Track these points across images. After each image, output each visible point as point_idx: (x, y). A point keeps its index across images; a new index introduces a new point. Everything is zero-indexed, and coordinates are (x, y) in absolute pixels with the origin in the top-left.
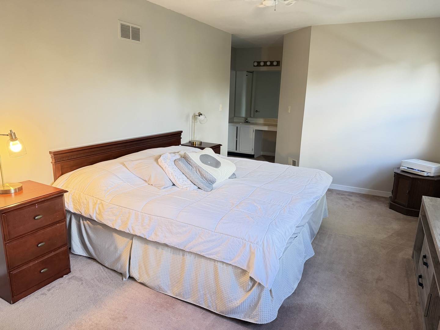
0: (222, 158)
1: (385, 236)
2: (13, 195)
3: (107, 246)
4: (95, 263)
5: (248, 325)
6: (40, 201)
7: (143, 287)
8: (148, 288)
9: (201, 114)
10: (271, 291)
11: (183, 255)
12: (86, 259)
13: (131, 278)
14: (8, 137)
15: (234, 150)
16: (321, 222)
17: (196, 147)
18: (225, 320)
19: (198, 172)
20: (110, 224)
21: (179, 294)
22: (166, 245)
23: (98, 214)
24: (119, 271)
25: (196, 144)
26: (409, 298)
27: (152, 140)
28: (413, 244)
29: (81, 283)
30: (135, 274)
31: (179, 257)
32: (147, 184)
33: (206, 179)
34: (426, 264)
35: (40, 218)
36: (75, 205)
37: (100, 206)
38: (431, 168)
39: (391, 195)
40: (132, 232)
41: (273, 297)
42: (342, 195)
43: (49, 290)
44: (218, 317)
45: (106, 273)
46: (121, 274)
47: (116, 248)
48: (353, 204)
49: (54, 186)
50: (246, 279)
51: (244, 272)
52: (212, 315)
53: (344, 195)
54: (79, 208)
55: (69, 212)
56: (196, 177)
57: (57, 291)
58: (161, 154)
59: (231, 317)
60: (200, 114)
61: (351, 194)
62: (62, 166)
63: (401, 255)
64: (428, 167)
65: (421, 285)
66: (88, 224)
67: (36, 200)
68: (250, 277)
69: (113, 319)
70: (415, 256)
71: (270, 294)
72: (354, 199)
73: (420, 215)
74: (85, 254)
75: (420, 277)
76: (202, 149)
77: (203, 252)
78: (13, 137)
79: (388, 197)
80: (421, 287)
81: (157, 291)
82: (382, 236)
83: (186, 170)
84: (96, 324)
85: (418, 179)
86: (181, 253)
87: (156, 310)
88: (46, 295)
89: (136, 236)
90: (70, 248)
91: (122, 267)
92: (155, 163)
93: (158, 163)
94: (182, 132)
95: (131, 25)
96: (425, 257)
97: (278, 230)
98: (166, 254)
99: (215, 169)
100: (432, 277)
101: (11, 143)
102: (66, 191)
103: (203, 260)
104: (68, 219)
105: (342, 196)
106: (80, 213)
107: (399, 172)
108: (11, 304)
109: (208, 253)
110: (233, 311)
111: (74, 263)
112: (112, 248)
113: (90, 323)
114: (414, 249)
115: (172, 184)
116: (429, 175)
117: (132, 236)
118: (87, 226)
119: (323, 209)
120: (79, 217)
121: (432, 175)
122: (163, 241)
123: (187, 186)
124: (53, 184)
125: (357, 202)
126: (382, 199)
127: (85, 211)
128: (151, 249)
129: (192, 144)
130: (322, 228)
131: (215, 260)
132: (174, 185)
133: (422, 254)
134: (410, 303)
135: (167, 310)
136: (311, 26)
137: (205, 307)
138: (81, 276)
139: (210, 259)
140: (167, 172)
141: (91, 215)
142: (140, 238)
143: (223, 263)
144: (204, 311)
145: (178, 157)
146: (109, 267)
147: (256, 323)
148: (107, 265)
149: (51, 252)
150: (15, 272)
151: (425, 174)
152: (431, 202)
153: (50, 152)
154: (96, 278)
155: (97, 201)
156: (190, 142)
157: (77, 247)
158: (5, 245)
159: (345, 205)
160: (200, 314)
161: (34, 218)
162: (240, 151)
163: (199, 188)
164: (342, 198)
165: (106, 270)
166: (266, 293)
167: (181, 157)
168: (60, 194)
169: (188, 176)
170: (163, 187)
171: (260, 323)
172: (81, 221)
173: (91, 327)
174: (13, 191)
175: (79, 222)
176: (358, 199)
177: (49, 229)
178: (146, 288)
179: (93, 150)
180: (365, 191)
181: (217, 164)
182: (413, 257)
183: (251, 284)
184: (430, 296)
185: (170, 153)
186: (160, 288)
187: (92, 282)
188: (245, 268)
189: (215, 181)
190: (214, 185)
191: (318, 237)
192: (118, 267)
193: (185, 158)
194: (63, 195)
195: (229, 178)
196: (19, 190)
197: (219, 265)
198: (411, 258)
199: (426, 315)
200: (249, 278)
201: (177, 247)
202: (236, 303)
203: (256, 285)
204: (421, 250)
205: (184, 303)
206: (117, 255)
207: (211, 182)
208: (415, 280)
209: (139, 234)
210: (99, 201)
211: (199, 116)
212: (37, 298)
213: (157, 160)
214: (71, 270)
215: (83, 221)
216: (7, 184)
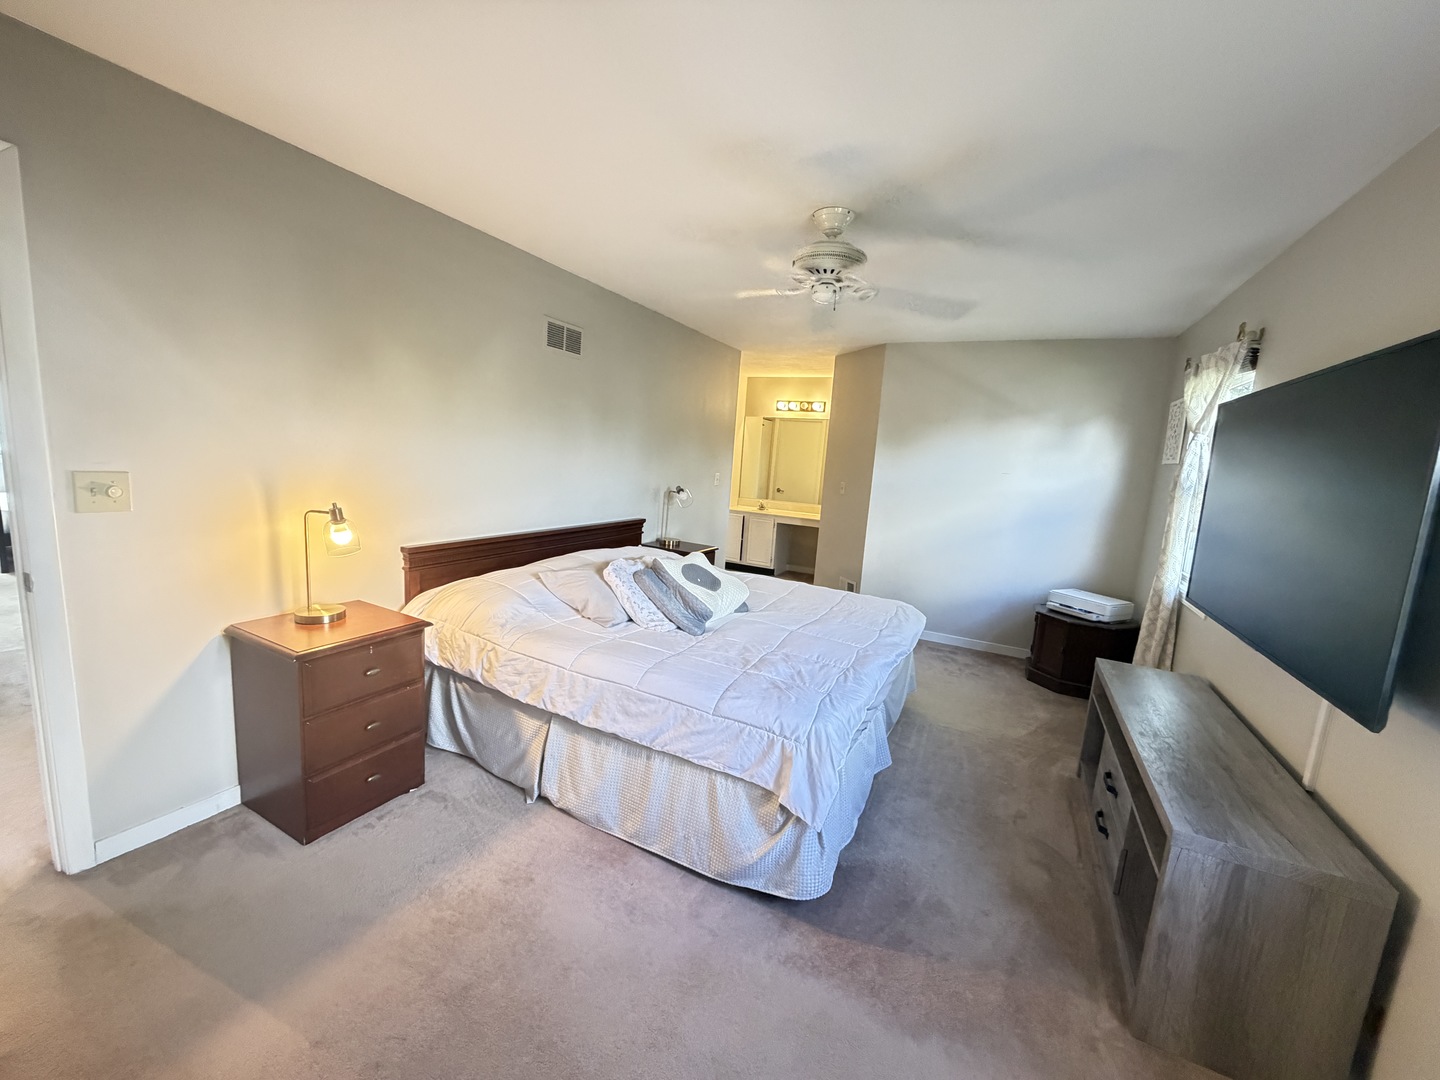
0: (719, 571)
1: (1024, 732)
2: (327, 626)
3: (499, 733)
4: (472, 766)
5: (771, 901)
6: (379, 639)
7: (565, 817)
8: (575, 821)
9: (682, 490)
10: (820, 834)
11: (648, 758)
12: (454, 758)
13: (543, 798)
14: (329, 517)
15: (736, 560)
16: (904, 700)
17: (669, 550)
18: (726, 891)
19: (678, 596)
20: (508, 692)
21: (636, 836)
22: (615, 737)
23: (487, 671)
24: (518, 784)
25: (669, 546)
26: (1080, 854)
27: (589, 533)
28: (1079, 749)
29: (442, 805)
30: (551, 792)
31: (640, 762)
32: (580, 617)
33: (693, 611)
34: (1112, 789)
35: (378, 673)
36: (442, 651)
37: (492, 654)
38: (1103, 607)
39: (1029, 655)
40: (550, 708)
41: (823, 848)
42: (938, 650)
43: (380, 818)
44: (711, 886)
45: (494, 787)
46: (523, 790)
47: (518, 738)
48: (960, 670)
49: (404, 612)
50: (772, 808)
51: (768, 795)
52: (700, 881)
53: (942, 651)
54: (450, 657)
55: (430, 664)
56: (675, 607)
57: (396, 820)
58: (608, 559)
59: (738, 884)
60: (680, 490)
61: (956, 650)
62: (422, 576)
63: (1055, 770)
64: (1099, 605)
65: (1103, 830)
66: (465, 689)
67: (370, 639)
68: (781, 806)
69: (506, 882)
70: (1083, 773)
71: (817, 840)
72: (960, 658)
73: (1092, 695)
74: (453, 748)
75: (1100, 814)
76: (684, 554)
77: (688, 753)
78: (336, 515)
79: (1024, 657)
80: (1103, 836)
81: (593, 827)
82: (1021, 732)
83: (658, 594)
84: (472, 891)
85: (1080, 626)
86: (644, 754)
87: (591, 866)
88: (373, 827)
89: (557, 715)
90: (426, 735)
91: (526, 776)
92: (597, 577)
93: (602, 577)
94: (644, 521)
95: (566, 326)
96: (1108, 775)
97: (836, 714)
98: (614, 755)
99: (711, 592)
100: (1128, 817)
101: (333, 527)
102: (430, 624)
103: (687, 769)
104: (426, 678)
105: (941, 654)
106: (451, 668)
107: (1044, 611)
108: (303, 844)
109: (698, 755)
110: (745, 872)
111: (432, 767)
112: (510, 738)
113: (460, 888)
114: (1082, 759)
115: (627, 619)
116: (1101, 619)
117: (548, 717)
118: (462, 692)
119: (909, 676)
120: (448, 674)
121: (1105, 619)
122: (610, 729)
123: (657, 623)
124: (402, 608)
125: (967, 665)
126: (1013, 662)
127: (462, 663)
128: (585, 745)
129: (661, 544)
130: (905, 712)
131: (710, 771)
132: (631, 620)
133: (1101, 771)
134: (1081, 865)
135: (612, 865)
136: (885, 344)
137: (685, 865)
138: (445, 792)
139: (702, 768)
140: (619, 595)
141: (473, 670)
142: (565, 721)
143: (727, 775)
144: (683, 872)
145: (640, 567)
146: (500, 775)
147: (789, 897)
148: (495, 771)
149: (392, 740)
150: (316, 780)
151: (1094, 618)
152: (1113, 669)
153: (403, 549)
154: (472, 795)
155: (486, 645)
156: (658, 540)
157: (440, 735)
158: (303, 724)
159: (946, 669)
160: (677, 876)
161: (365, 674)
162: (749, 561)
163: (679, 628)
164: (939, 657)
165: (494, 780)
166: (810, 837)
167: (647, 567)
168: (417, 628)
169: (658, 604)
170: (610, 624)
171: (796, 899)
172: (452, 683)
173: (462, 897)
174: (326, 620)
175: (448, 683)
176: (969, 660)
177: (389, 696)
178: (571, 819)
179: (480, 547)
180: (981, 645)
181: (713, 584)
182: (1079, 775)
183: (781, 819)
184: (1125, 855)
185: (626, 559)
186: (599, 820)
187: (466, 803)
188: (771, 787)
189: (711, 616)
190: (708, 624)
191: (899, 728)
192: (517, 777)
193: (655, 569)
194: (422, 631)
195: (736, 611)
196: (339, 619)
197: (719, 780)
198: (1075, 777)
199: (1118, 893)
200: (777, 807)
201: (638, 741)
202: (752, 856)
203: (791, 821)
204: (1098, 763)
205: (645, 853)
206: (518, 751)
207: (701, 616)
208: (1088, 821)
209: (563, 713)
210: (490, 646)
211: (678, 492)
212: (356, 834)
213: (600, 570)
214: (426, 779)
215: (455, 682)
216: (317, 607)
